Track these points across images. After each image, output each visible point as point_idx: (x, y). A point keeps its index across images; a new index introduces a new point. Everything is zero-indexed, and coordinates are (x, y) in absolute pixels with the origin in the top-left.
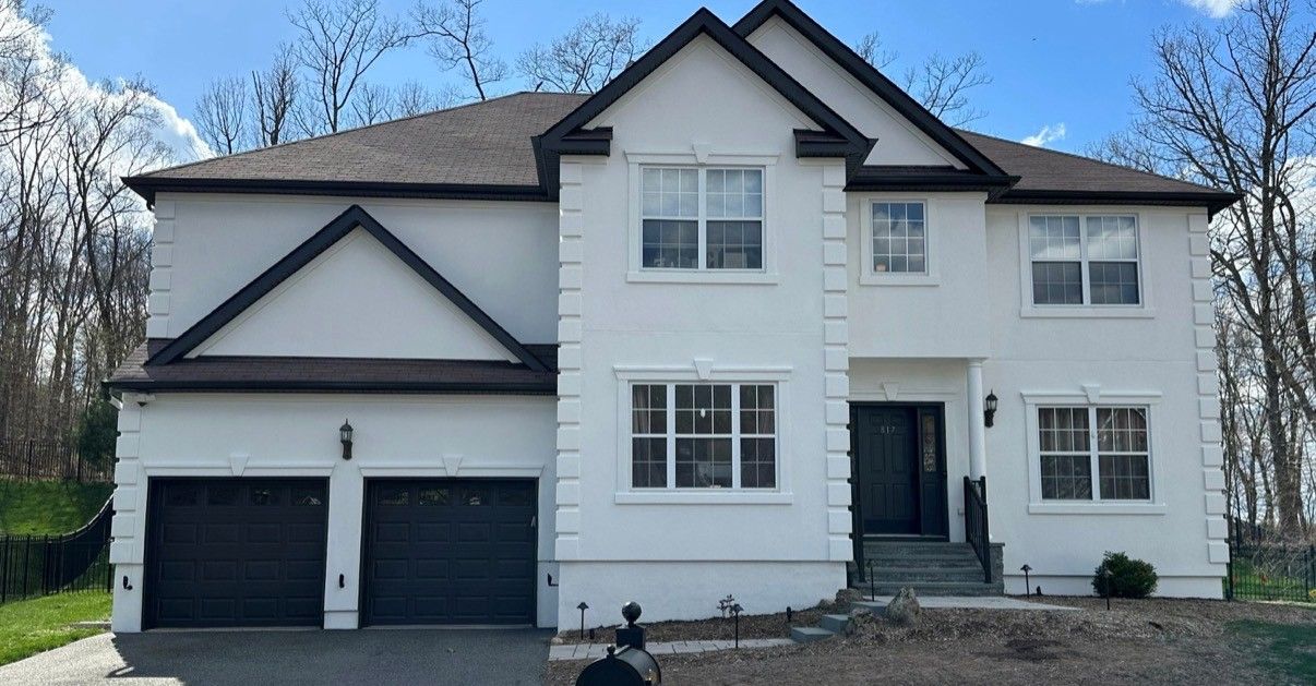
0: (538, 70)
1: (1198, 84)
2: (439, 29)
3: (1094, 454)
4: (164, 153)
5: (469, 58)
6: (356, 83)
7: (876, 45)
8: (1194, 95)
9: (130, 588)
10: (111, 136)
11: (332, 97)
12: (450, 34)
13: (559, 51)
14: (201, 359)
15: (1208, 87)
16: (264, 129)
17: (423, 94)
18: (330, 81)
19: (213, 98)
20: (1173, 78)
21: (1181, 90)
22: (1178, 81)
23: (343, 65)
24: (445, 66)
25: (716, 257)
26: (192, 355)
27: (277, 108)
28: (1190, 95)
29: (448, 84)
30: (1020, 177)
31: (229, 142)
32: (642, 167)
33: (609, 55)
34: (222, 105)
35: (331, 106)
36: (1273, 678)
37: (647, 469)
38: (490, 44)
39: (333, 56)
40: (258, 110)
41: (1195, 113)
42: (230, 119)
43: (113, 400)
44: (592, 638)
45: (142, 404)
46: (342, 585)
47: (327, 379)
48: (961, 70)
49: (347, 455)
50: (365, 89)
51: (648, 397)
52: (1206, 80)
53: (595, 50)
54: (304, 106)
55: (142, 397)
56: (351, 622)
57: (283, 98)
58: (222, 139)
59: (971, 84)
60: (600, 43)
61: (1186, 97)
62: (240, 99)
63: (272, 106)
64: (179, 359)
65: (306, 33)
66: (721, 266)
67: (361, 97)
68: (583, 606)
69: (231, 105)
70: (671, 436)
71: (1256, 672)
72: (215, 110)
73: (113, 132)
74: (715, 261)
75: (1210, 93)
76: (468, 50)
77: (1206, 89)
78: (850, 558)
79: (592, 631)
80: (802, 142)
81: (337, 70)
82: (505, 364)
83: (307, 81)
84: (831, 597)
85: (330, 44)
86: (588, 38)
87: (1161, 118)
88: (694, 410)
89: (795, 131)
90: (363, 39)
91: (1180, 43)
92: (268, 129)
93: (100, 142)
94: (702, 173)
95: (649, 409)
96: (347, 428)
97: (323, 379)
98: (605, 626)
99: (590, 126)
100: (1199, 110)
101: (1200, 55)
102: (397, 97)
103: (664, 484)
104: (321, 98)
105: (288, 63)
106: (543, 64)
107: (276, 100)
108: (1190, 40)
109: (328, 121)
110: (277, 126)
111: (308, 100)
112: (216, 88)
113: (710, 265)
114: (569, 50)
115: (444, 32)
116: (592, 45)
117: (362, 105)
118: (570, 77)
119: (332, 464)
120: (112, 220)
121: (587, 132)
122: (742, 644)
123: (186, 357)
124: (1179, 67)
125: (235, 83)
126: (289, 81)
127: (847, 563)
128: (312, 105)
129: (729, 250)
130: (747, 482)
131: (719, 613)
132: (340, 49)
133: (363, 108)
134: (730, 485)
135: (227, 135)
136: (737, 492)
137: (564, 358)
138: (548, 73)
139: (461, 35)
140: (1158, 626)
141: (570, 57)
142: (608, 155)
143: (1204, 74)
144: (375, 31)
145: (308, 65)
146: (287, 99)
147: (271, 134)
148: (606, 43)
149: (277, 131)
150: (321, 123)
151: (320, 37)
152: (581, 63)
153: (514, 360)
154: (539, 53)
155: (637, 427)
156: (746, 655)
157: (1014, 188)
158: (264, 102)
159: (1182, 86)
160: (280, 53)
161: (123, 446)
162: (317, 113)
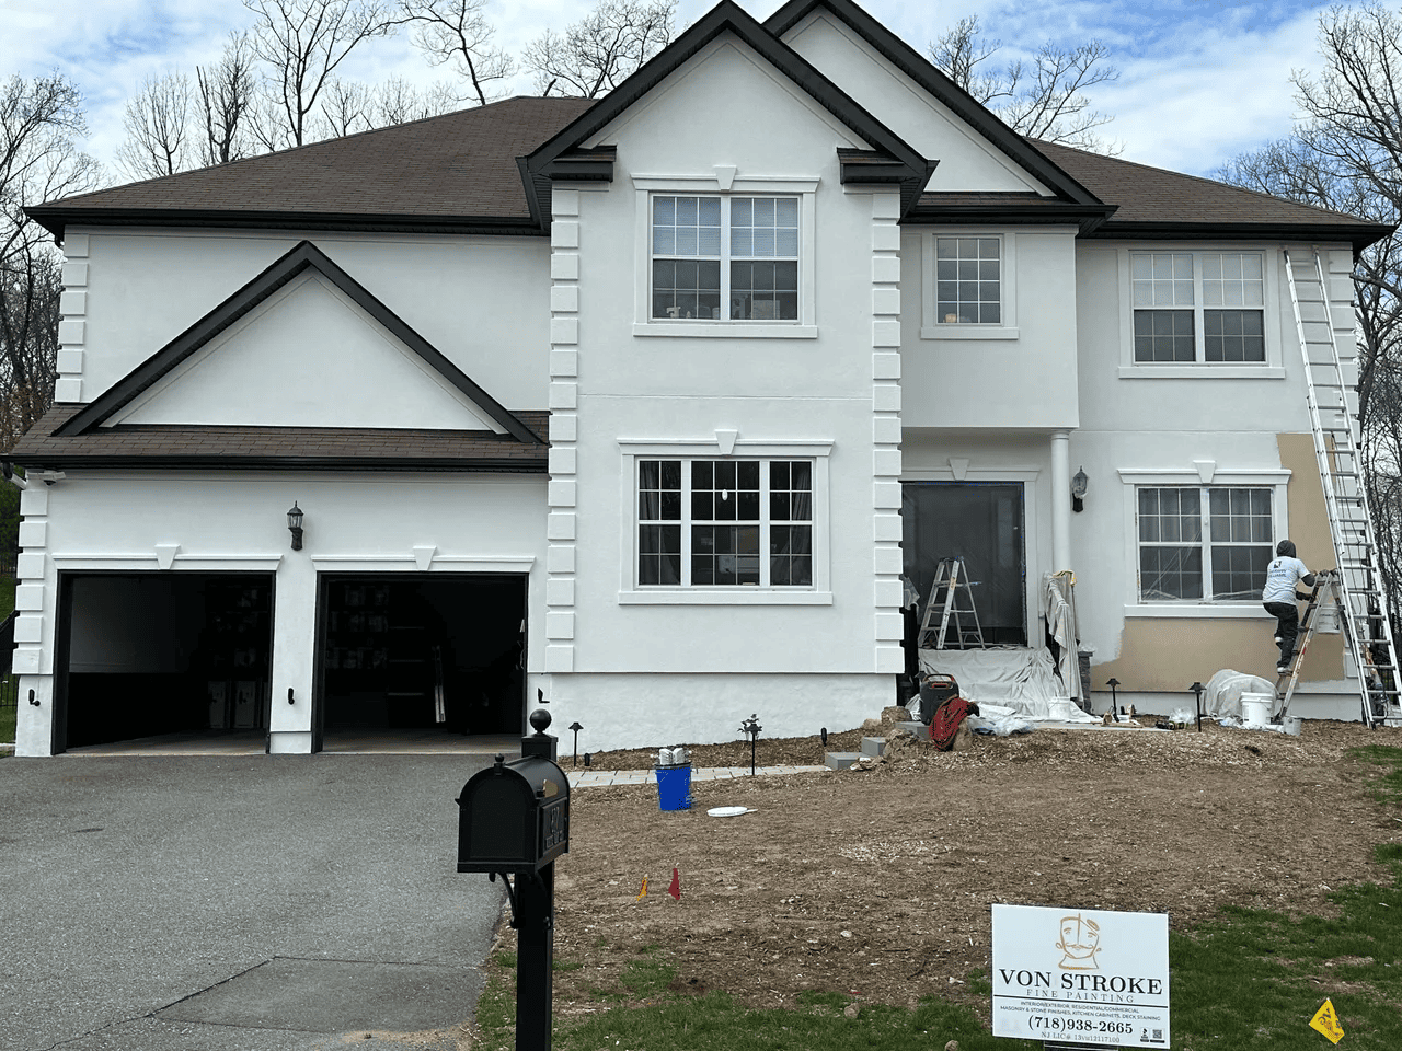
0: (550, 64)
1: (1378, 80)
2: (427, 13)
3: (1207, 546)
4: (89, 168)
5: (464, 49)
6: (326, 80)
7: (973, 31)
8: (1372, 94)
9: (38, 704)
10: (22, 147)
11: (296, 98)
12: (441, 20)
13: (576, 40)
14: (120, 428)
15: (1391, 85)
16: (211, 138)
17: (409, 93)
18: (293, 80)
19: (149, 100)
20: (1344, 73)
21: (1355, 88)
22: (1352, 77)
23: (308, 59)
24: (435, 60)
25: (743, 304)
26: (110, 423)
27: (227, 112)
28: (1366, 94)
29: (438, 82)
30: (1117, 207)
31: (169, 154)
32: (652, 195)
33: (638, 44)
34: (159, 109)
35: (294, 109)
36: (1376, 811)
37: (656, 563)
38: (491, 31)
39: (297, 48)
40: (205, 115)
41: (1372, 117)
42: (169, 126)
43: (15, 479)
44: (587, 765)
45: (49, 483)
46: (291, 701)
47: (272, 453)
48: (1081, 63)
49: (297, 545)
50: (338, 88)
51: (658, 475)
52: (1388, 76)
53: (621, 38)
54: (261, 108)
55: (50, 474)
56: (304, 746)
57: (236, 101)
58: (160, 151)
59: (1093, 82)
60: (627, 30)
61: (1361, 97)
62: (181, 102)
63: (222, 110)
64: (94, 429)
65: (263, 19)
66: (747, 317)
67: (333, 98)
68: (576, 727)
69: (170, 109)
70: (686, 522)
71: (1359, 804)
72: (151, 115)
73: (24, 143)
74: (741, 310)
75: (1393, 91)
76: (464, 40)
77: (1388, 88)
78: (902, 670)
79: (587, 756)
80: (845, 165)
81: (302, 64)
82: (489, 435)
83: (265, 77)
84: (876, 717)
85: (292, 32)
86: (611, 24)
87: (1333, 124)
88: (714, 491)
89: (840, 151)
90: (334, 26)
91: (1357, 28)
92: (216, 138)
93: (9, 154)
94: (726, 204)
95: (660, 491)
96: (296, 513)
97: (266, 453)
98: (605, 751)
99: (590, 145)
100: (1378, 114)
101: (1381, 43)
102: (376, 97)
103: (677, 580)
104: (283, 99)
105: (241, 58)
106: (556, 57)
107: (227, 104)
108: (1369, 24)
109: (291, 129)
110: (227, 135)
111: (266, 102)
112: (152, 88)
113: (734, 315)
114: (589, 38)
115: (434, 17)
116: (617, 32)
117: (334, 108)
118: (591, 73)
119: (278, 555)
120: (25, 253)
121: (587, 152)
122: (759, 771)
123: (101, 425)
124: (1353, 58)
125: (175, 80)
126: (242, 80)
127: (898, 676)
128: (272, 108)
129: (758, 297)
130: (778, 578)
131: (742, 737)
132: (305, 40)
133: (336, 113)
134: (757, 582)
135: (166, 147)
136: (765, 591)
137: (557, 428)
138: (563, 68)
139: (455, 21)
140: (1255, 750)
141: (590, 48)
142: (612, 181)
143: (1386, 68)
144: (348, 16)
145: (265, 58)
146: (240, 101)
147: (221, 145)
148: (635, 29)
149: (227, 141)
150: (282, 131)
151: (280, 24)
152: (603, 54)
153: (499, 430)
154: (551, 43)
155: (645, 512)
156: (763, 785)
157: (1110, 220)
158: (211, 104)
159: (1356, 85)
160: (231, 44)
161: (28, 533)
162: (278, 119)
